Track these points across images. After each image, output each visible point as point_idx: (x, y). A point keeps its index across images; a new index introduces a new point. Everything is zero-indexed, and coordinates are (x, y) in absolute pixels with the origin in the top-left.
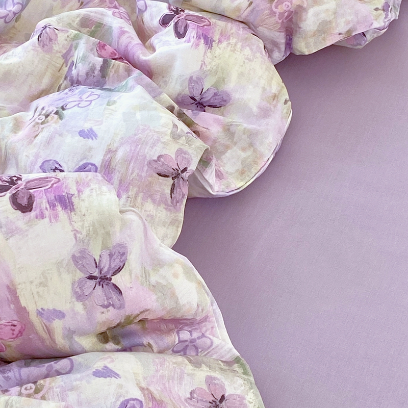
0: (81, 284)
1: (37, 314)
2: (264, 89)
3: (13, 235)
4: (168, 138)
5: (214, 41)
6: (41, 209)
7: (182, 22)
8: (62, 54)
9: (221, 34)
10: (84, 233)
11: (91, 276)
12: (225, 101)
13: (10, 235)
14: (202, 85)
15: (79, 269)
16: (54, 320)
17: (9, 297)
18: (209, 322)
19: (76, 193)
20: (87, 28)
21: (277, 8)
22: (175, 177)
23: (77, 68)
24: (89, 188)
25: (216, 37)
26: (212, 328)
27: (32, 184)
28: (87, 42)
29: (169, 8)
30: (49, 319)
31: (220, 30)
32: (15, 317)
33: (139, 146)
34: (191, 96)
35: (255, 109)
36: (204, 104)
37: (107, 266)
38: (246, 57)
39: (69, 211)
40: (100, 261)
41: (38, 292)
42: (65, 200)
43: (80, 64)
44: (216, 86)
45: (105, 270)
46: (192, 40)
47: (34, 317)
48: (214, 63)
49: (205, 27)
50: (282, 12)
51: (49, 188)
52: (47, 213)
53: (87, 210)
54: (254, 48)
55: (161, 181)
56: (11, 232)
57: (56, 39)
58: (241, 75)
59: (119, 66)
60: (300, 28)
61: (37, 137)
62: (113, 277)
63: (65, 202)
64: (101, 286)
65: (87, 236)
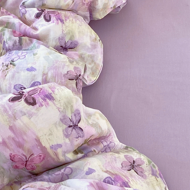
0: (66, 130)
1: (50, 148)
2: (91, 37)
3: (32, 117)
4: (68, 63)
6: (40, 102)
7: (47, 15)
9: (65, 17)
10: (62, 108)
11: (70, 126)
12: (76, 45)
13: (31, 117)
14: (65, 40)
15: (64, 124)
16: (58, 149)
17: (37, 143)
18: (111, 135)
19: (52, 92)
20: (3, 25)
21: (85, 1)
22: (77, 79)
23: (8, 43)
24: (56, 89)
25: (64, 19)
26: (112, 138)
27: (31, 93)
28: (8, 31)
29: (38, 10)
30: (56, 149)
31: (64, 15)
32: (41, 152)
33: (57, 69)
34: (61, 46)
35: (90, 46)
36: (67, 48)
37: (75, 120)
38: (79, 24)
39: (53, 100)
40: (72, 118)
41: (49, 138)
42: (49, 96)
43: (9, 41)
44: (71, 39)
45: (75, 122)
46: (55, 21)
47: (49, 150)
48: (67, 30)
50: (87, 2)
51: (39, 93)
52: (43, 104)
53: (60, 98)
54: (80, 20)
55: (71, 82)
56: (30, 115)
58: (79, 32)
59: (26, 39)
60: (96, 8)
61: (7, 76)
62: (78, 124)
63: (49, 97)
64: (74, 129)
65: (64, 109)
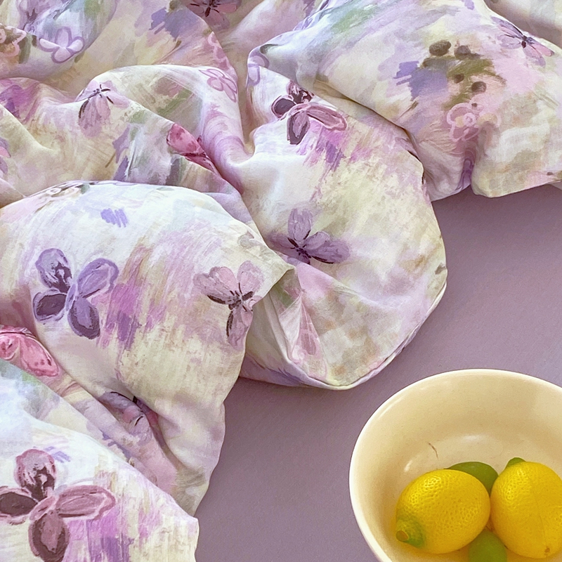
2: (406, 247)
5: (344, 157)
7: (302, 118)
8: (112, 140)
9: (358, 147)
12: (340, 256)
14: (310, 226)
21: (454, 121)
22: (234, 305)
25: (348, 152)
31: (358, 140)
34: (290, 238)
35: (384, 278)
36: (309, 254)
38: (389, 190)
44: (330, 230)
46: (309, 151)
49: (336, 131)
50: (459, 126)
54: (407, 175)
57: (107, 117)
58: (375, 218)
60: (485, 155)
